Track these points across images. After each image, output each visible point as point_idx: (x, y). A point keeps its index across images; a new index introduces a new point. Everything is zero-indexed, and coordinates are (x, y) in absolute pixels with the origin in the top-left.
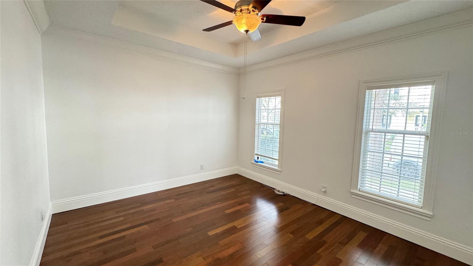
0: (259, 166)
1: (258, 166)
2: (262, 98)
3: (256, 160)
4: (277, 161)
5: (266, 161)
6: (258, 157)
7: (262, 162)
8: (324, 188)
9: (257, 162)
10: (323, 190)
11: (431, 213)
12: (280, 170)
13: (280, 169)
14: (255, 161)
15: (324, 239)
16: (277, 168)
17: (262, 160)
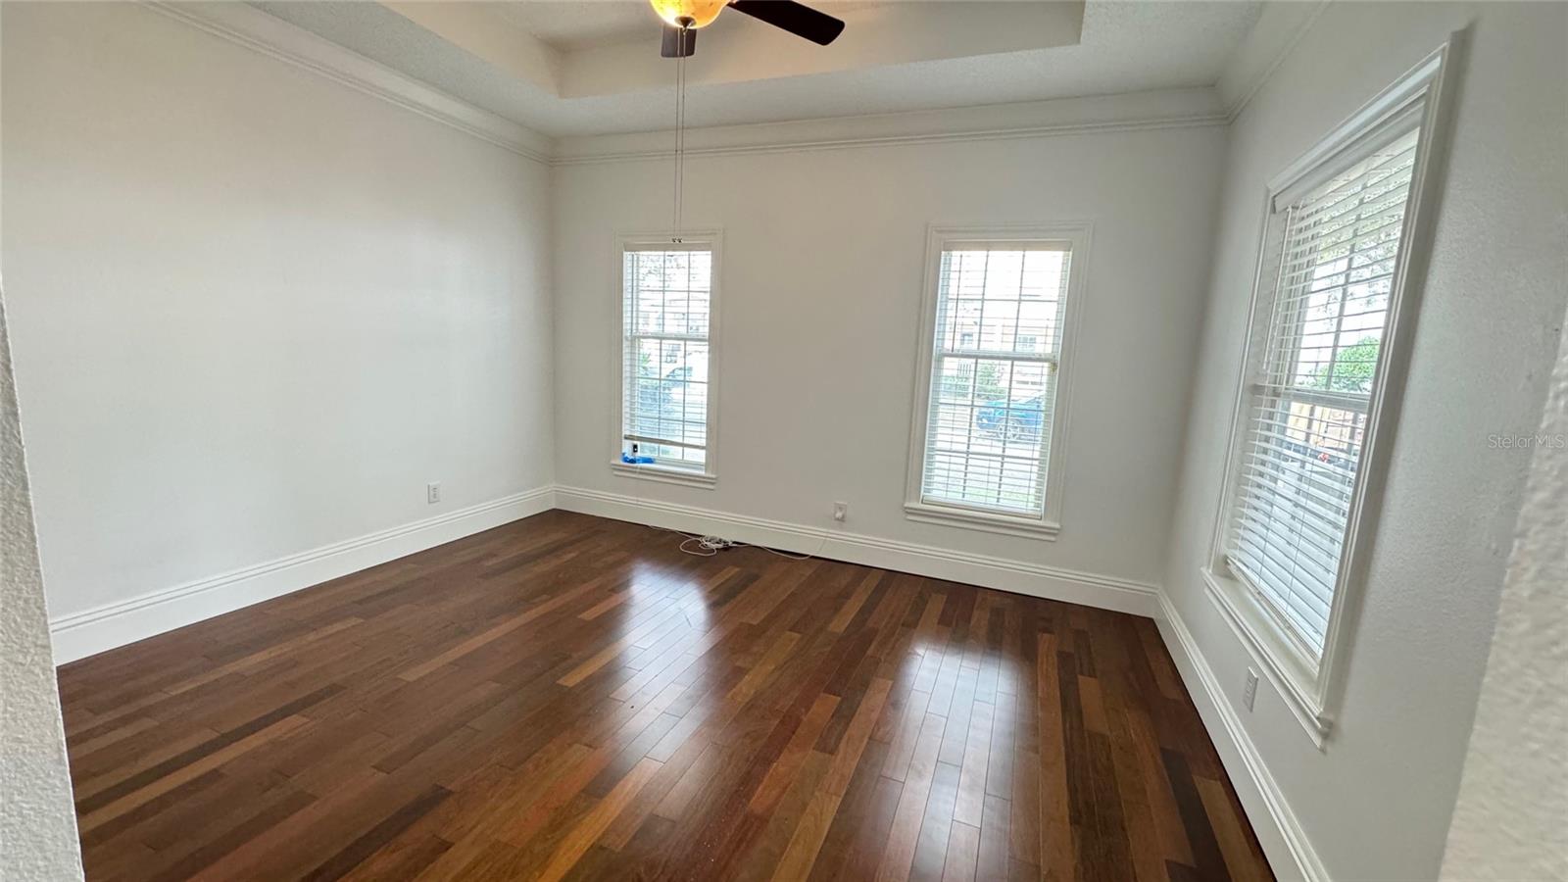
0: (640, 473)
1: (635, 472)
2: (641, 253)
3: (629, 454)
4: (703, 452)
5: (661, 455)
6: (635, 447)
7: (649, 461)
8: (841, 509)
9: (633, 461)
10: (839, 515)
11: (1057, 526)
12: (714, 476)
13: (712, 473)
14: (626, 460)
15: (870, 624)
16: (702, 473)
17: (647, 454)
